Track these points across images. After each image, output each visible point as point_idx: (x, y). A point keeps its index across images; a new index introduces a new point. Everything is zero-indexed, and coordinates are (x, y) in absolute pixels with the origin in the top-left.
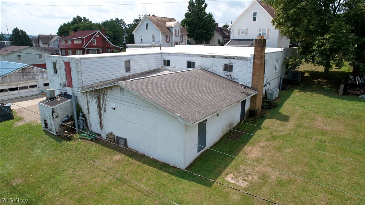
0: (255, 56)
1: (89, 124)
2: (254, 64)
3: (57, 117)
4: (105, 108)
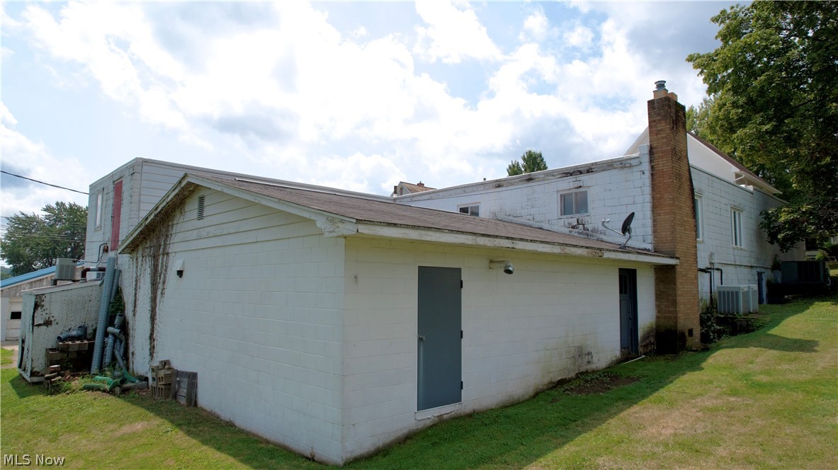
0: (654, 150)
1: (131, 350)
2: (652, 175)
3: (48, 323)
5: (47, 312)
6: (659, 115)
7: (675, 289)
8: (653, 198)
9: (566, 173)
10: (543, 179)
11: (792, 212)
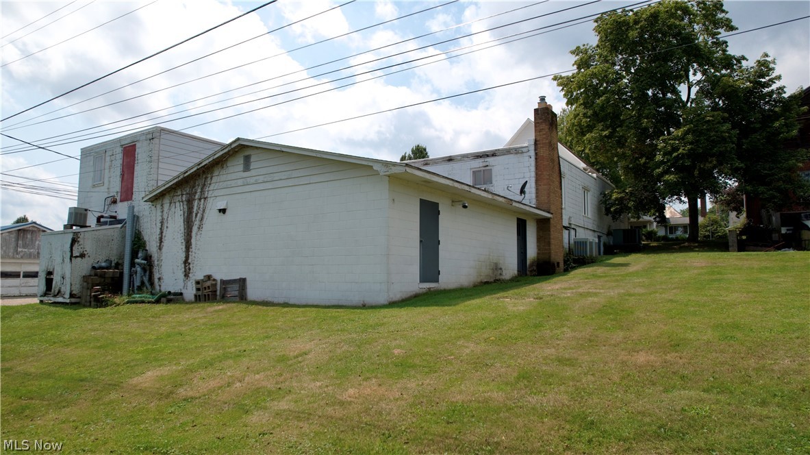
0: (538, 142)
1: (156, 276)
2: (536, 159)
3: (82, 256)
4: (202, 219)
5: (82, 246)
6: (541, 119)
7: (549, 235)
8: (536, 174)
9: (478, 156)
10: (460, 160)
11: (620, 193)
